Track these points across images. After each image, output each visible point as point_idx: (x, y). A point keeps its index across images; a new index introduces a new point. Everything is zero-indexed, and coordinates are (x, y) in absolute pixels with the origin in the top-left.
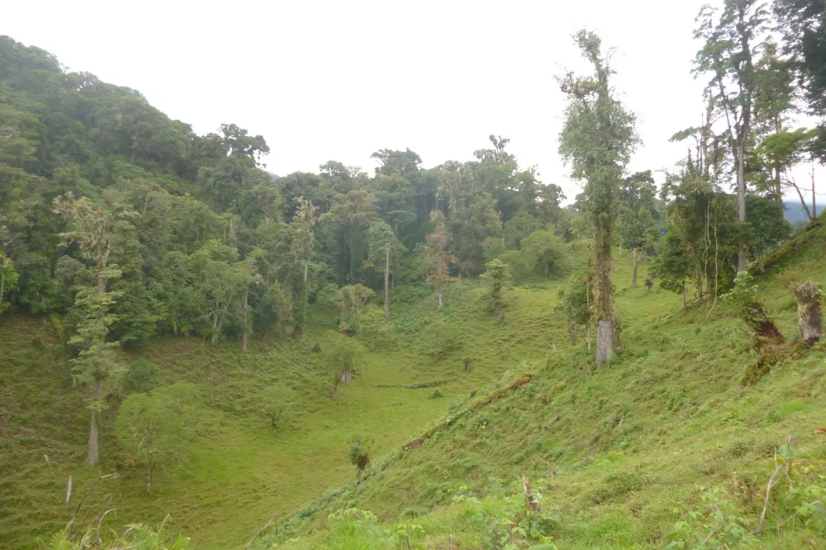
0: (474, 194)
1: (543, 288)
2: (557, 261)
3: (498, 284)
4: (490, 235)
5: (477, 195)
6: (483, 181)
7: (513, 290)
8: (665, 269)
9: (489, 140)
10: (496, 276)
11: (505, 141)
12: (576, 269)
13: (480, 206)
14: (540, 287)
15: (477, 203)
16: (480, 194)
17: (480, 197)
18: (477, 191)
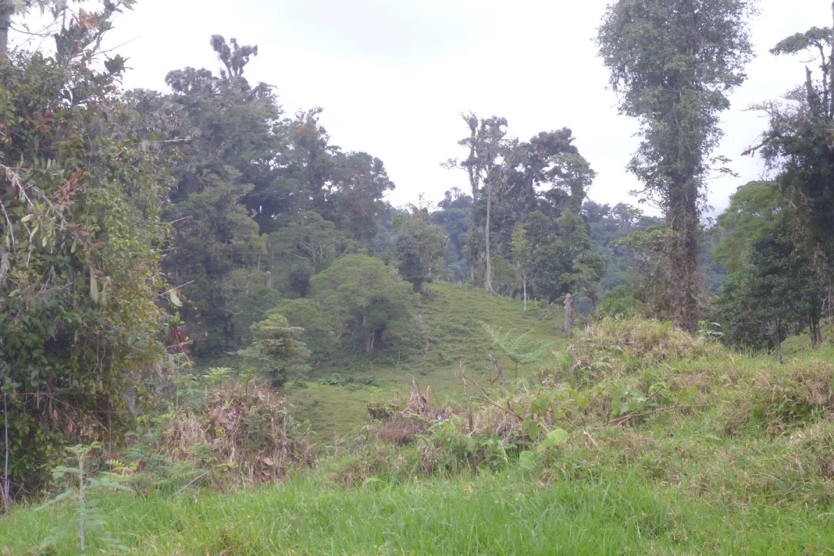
0: (199, 170)
1: (370, 383)
2: (393, 323)
3: (282, 371)
4: (240, 263)
5: (205, 171)
6: (219, 140)
7: (306, 387)
8: (752, 300)
9: (211, 48)
10: (276, 353)
11: (247, 51)
12: (434, 342)
13: (216, 198)
14: (360, 381)
15: (207, 190)
16: (213, 168)
17: (214, 176)
18: (204, 163)
